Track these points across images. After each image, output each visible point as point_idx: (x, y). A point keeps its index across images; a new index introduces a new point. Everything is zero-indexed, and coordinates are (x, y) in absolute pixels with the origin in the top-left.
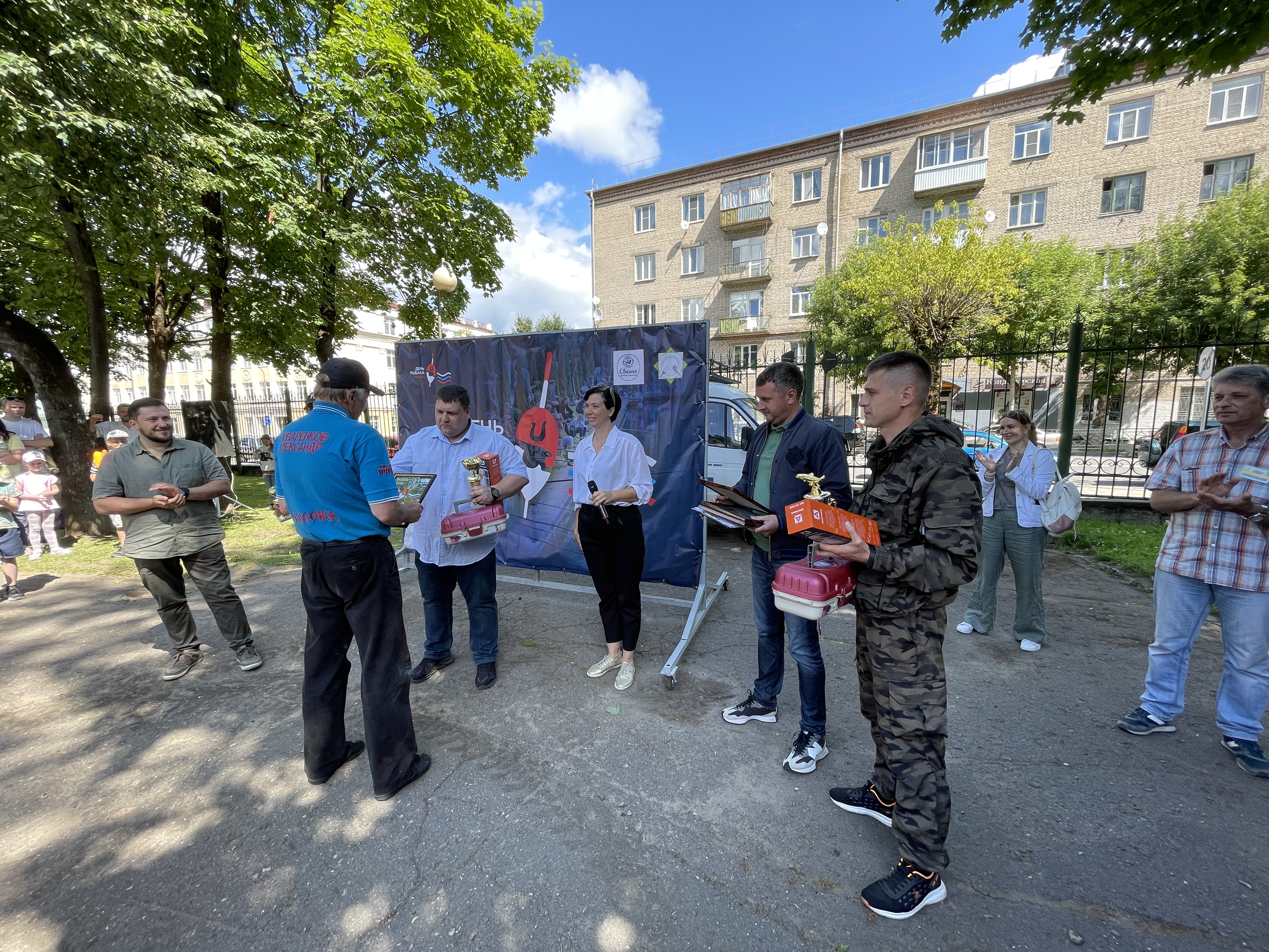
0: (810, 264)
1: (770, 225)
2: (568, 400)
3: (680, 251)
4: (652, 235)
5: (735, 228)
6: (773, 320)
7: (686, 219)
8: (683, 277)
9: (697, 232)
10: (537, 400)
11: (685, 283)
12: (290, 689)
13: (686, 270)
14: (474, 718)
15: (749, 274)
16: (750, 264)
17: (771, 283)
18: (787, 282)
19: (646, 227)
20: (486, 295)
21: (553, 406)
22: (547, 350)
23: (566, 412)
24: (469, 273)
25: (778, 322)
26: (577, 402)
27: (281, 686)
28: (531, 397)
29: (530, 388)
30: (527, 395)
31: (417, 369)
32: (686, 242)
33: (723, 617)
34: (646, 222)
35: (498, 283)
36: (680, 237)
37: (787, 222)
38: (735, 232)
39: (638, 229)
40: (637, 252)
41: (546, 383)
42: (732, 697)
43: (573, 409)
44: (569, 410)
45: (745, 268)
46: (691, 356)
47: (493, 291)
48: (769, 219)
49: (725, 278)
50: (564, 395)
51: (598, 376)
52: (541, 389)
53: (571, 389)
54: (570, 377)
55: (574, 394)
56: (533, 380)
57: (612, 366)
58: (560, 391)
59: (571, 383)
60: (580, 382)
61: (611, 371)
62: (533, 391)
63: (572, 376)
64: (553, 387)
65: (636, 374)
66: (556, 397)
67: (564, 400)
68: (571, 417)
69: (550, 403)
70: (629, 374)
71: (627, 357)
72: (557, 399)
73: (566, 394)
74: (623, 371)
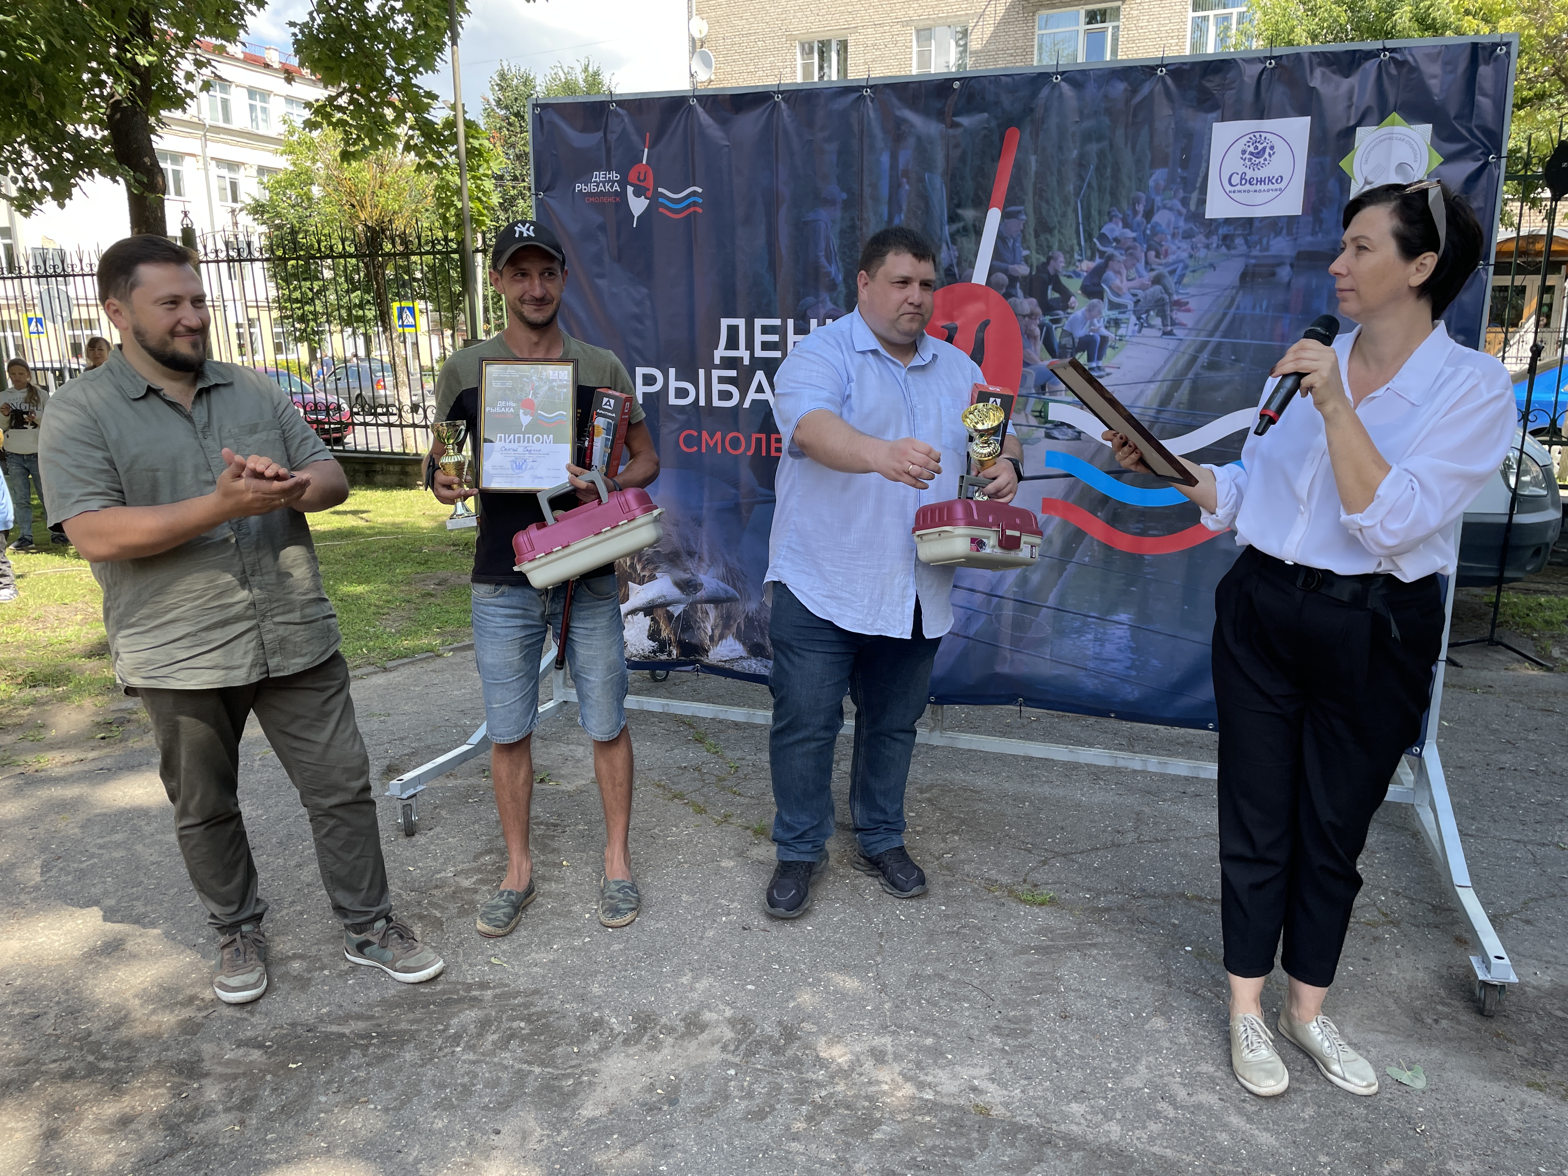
10: (964, 262)
22: (1007, 123)
28: (946, 254)
29: (946, 230)
31: (599, 176)
44: (1059, 288)
46: (1456, 136)
50: (1050, 248)
51: (1158, 194)
52: (978, 233)
53: (1070, 232)
54: (1072, 199)
55: (1079, 244)
56: (959, 206)
57: (1204, 165)
58: (1037, 236)
59: (1071, 215)
60: (1100, 212)
61: (1200, 180)
62: (953, 236)
63: (1077, 195)
64: (1015, 226)
65: (1276, 186)
66: (1025, 253)
67: (1048, 263)
68: (1065, 307)
69: (1005, 271)
70: (1258, 187)
71: (1256, 138)
72: (1027, 260)
73: (1056, 247)
74: (1236, 179)
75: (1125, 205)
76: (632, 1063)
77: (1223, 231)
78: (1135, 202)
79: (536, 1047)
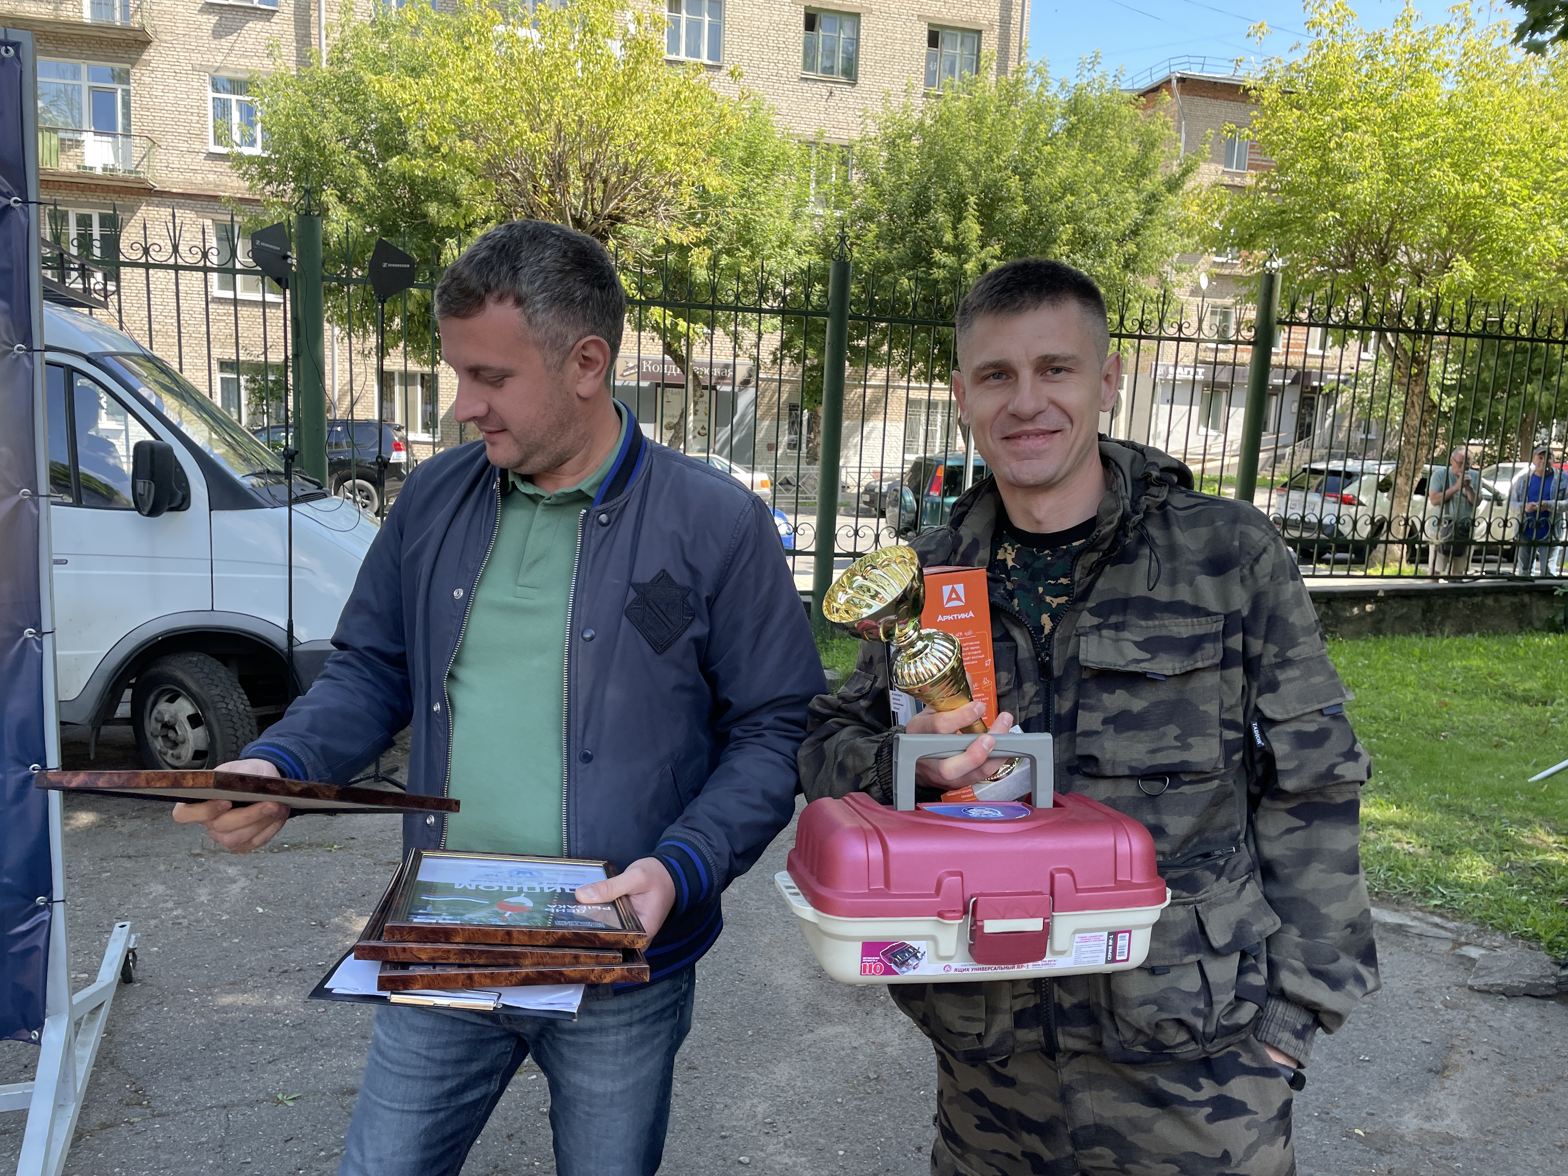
0: (254, 26)
15: (85, 13)
17: (150, 53)
18: (197, 58)
25: (176, 160)
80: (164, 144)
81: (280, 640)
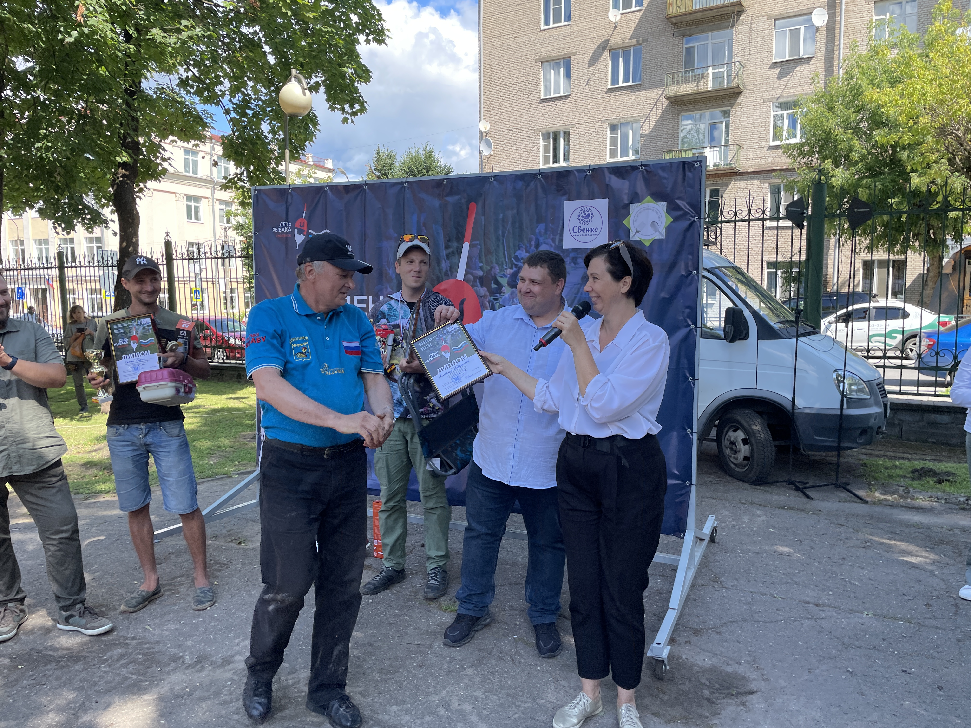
0: (800, 69)
1: (740, 13)
2: (497, 269)
3: (606, 54)
4: (566, 30)
5: (688, 18)
6: (743, 152)
7: (616, 6)
8: (610, 90)
9: (633, 26)
10: (453, 269)
11: (613, 100)
12: (134, 661)
13: (615, 80)
14: (395, 708)
15: (709, 85)
16: (710, 71)
17: (741, 99)
18: (766, 95)
19: (557, 19)
20: (345, 120)
21: (475, 278)
22: (470, 200)
23: (494, 286)
24: (322, 89)
25: (751, 155)
26: (509, 271)
27: (122, 656)
28: (444, 265)
29: (444, 253)
30: (439, 263)
31: (283, 224)
32: (617, 40)
33: (717, 579)
34: (557, 12)
35: (362, 104)
36: (605, 34)
37: (766, 8)
38: (690, 24)
39: (547, 23)
40: (544, 55)
41: (466, 246)
42: (751, 693)
43: (504, 281)
44: (497, 283)
45: (703, 77)
46: (678, 208)
47: (354, 114)
48: (740, 4)
49: (673, 90)
50: (492, 262)
51: (541, 236)
52: (460, 254)
53: (501, 254)
54: (501, 238)
55: (505, 260)
56: (449, 241)
57: (561, 222)
58: (485, 256)
59: (501, 246)
60: (514, 245)
61: (560, 229)
62: (447, 256)
63: (503, 236)
64: (476, 251)
65: (595, 233)
66: (481, 265)
67: (491, 270)
68: (500, 293)
69: (472, 274)
70: (587, 233)
71: (584, 209)
72: (481, 268)
73: (494, 261)
74: (576, 229)
75: (525, 241)
76: (184, 677)
77: (572, 255)
78: (530, 240)
79: (141, 667)
80: (745, 147)
81: (789, 406)
